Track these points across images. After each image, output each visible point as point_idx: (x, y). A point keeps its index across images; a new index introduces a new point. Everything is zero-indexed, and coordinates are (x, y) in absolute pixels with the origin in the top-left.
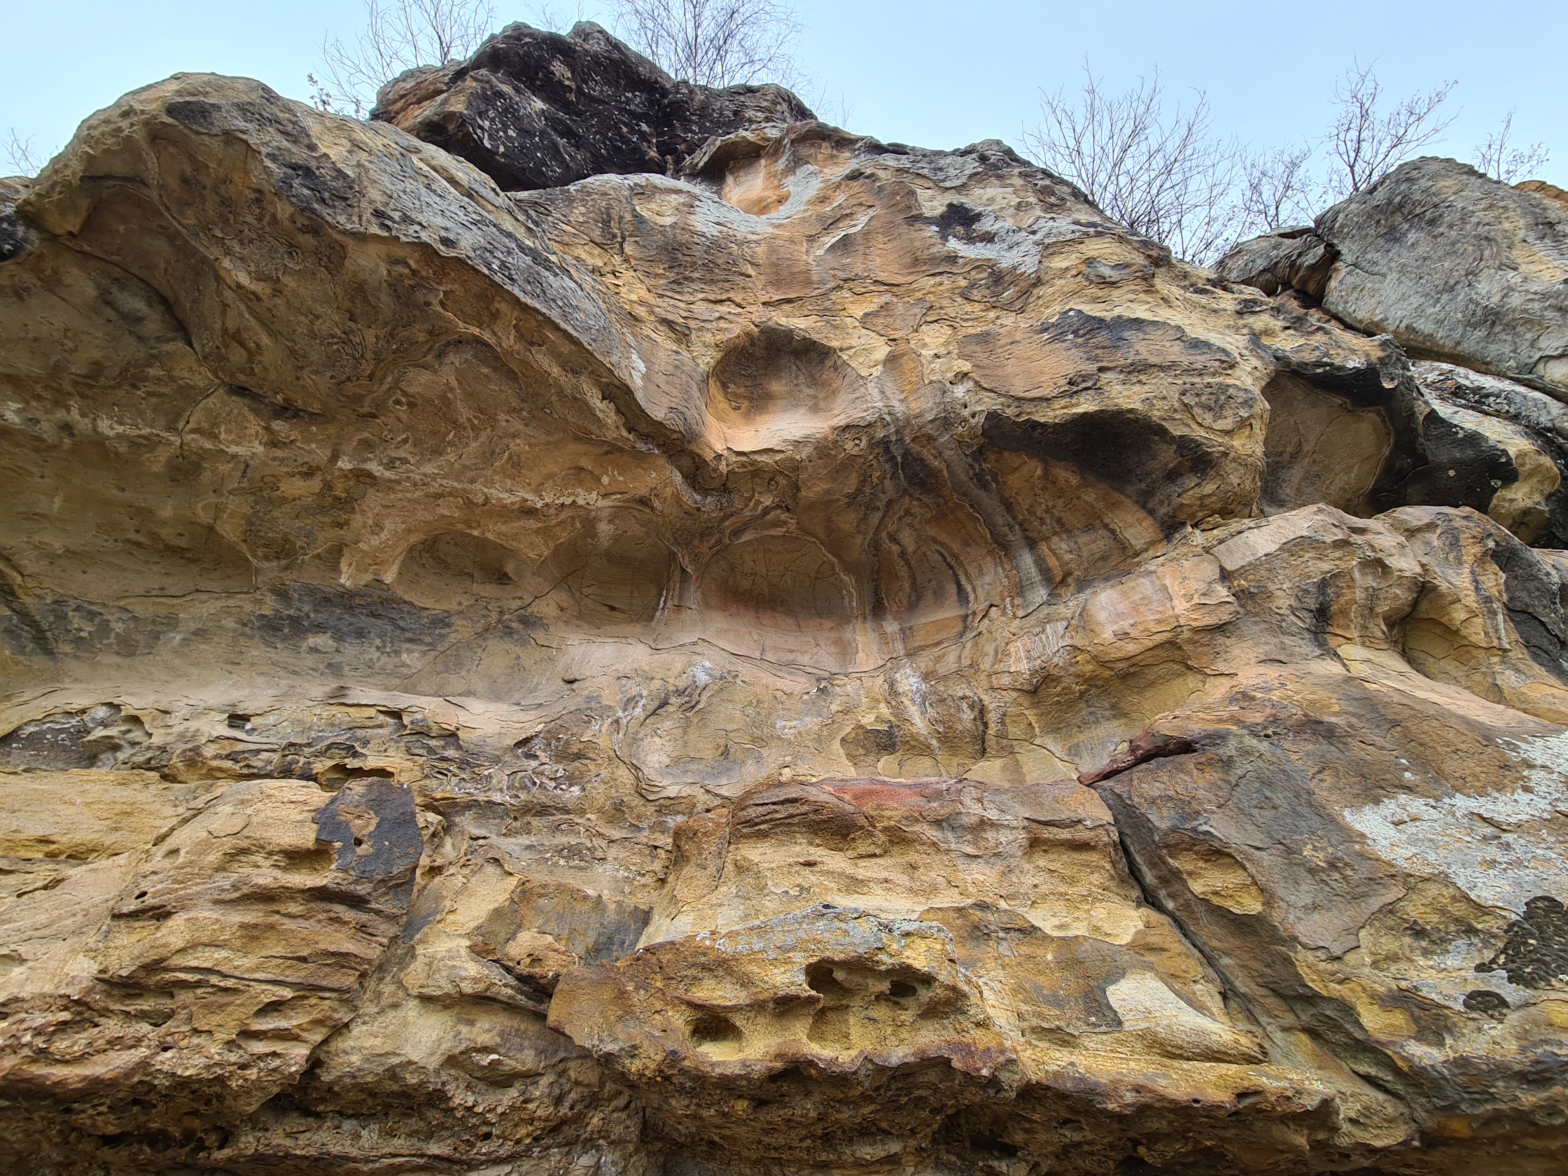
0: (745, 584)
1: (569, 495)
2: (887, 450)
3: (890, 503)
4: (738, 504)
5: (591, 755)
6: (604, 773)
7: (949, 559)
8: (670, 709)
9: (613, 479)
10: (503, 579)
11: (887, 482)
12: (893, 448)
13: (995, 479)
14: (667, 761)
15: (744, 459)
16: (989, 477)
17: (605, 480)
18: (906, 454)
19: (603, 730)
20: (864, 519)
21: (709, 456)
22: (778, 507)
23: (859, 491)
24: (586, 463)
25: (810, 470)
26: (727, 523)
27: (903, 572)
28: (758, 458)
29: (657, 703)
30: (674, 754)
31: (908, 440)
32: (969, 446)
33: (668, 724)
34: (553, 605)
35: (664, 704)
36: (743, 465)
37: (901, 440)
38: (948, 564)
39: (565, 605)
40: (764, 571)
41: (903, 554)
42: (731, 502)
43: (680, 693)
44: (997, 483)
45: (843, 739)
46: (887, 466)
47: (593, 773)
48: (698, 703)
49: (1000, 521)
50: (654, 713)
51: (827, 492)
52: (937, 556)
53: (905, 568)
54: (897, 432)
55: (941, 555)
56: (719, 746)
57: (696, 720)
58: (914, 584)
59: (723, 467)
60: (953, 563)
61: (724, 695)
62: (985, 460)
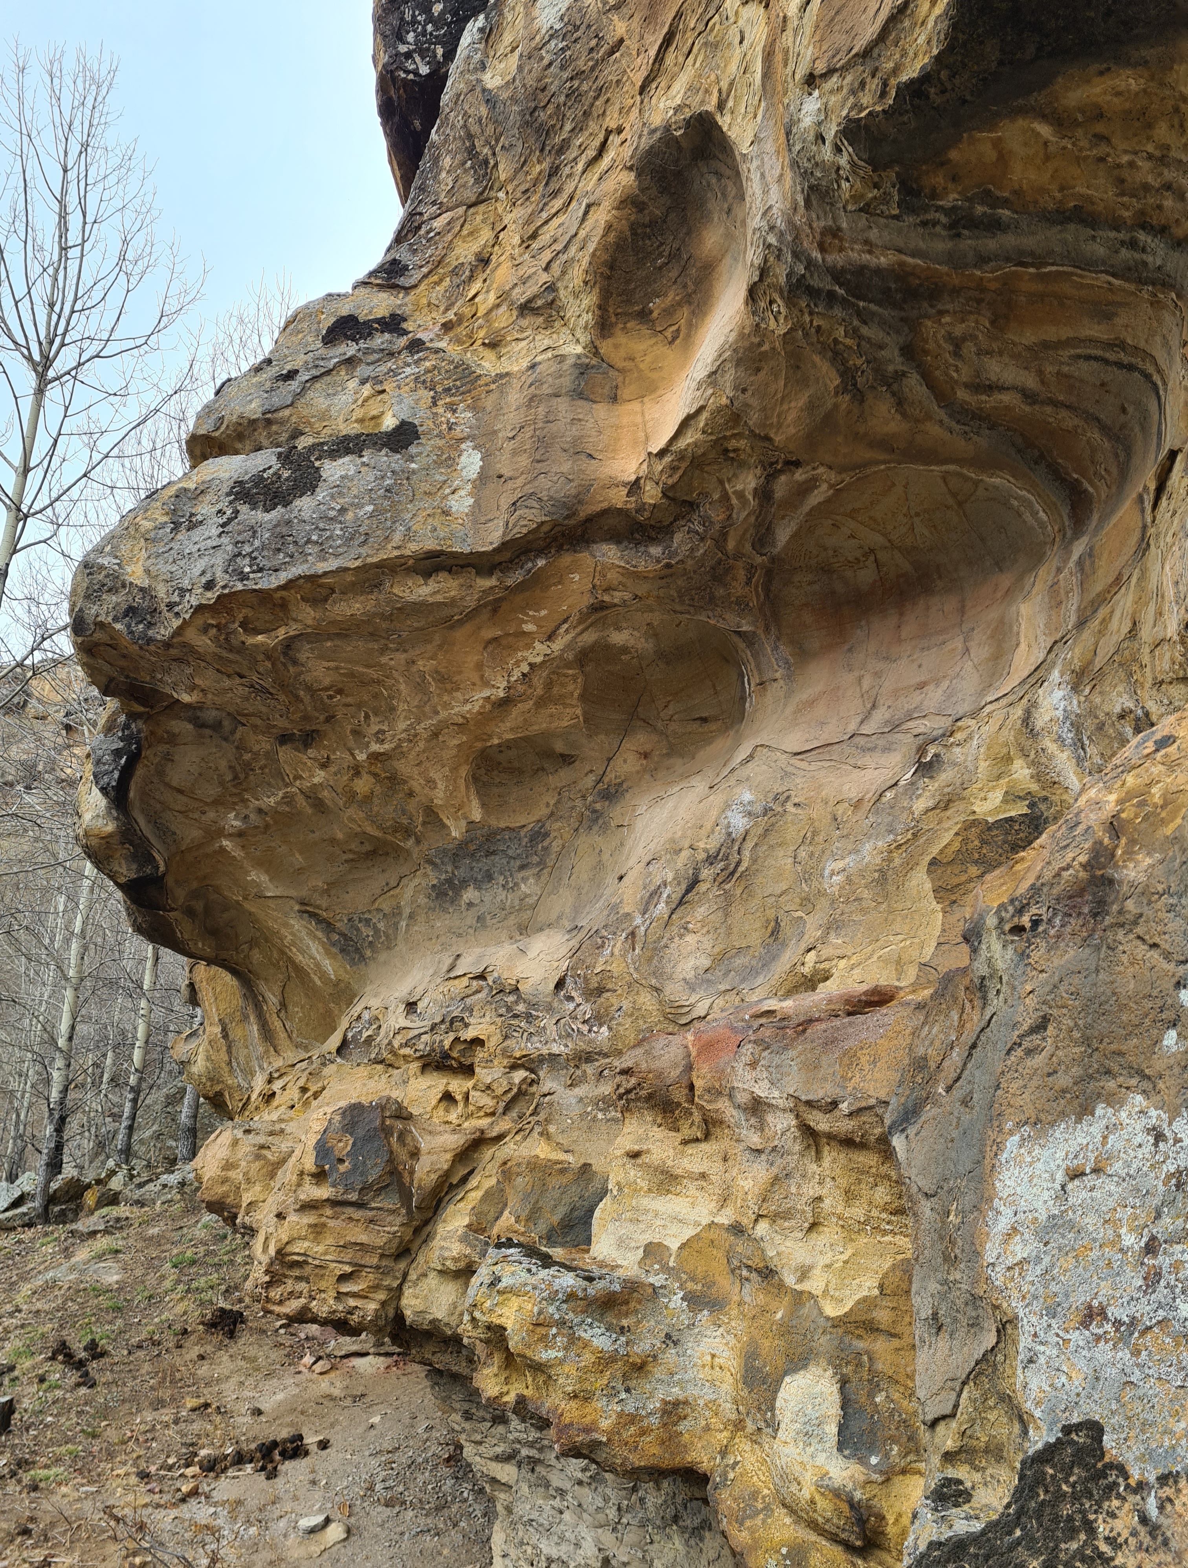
0: (866, 576)
1: (517, 664)
2: (813, 293)
3: (908, 352)
4: (717, 516)
5: (610, 986)
6: (626, 1005)
7: (1110, 356)
8: (703, 887)
9: (535, 620)
10: (567, 760)
11: (865, 331)
12: (815, 282)
13: (995, 202)
14: (706, 962)
15: (668, 459)
16: (980, 209)
17: (529, 627)
18: (837, 275)
19: (616, 952)
20: (900, 403)
21: (619, 498)
22: (771, 477)
23: (848, 375)
24: (489, 633)
25: (754, 402)
26: (731, 545)
27: (1069, 421)
28: (682, 444)
29: (684, 887)
30: (717, 950)
31: (816, 255)
32: (885, 199)
33: (701, 911)
34: (631, 758)
35: (694, 882)
36: (674, 469)
37: (810, 264)
38: (1120, 365)
39: (648, 747)
40: (880, 539)
41: (1029, 396)
42: (706, 521)
43: (711, 860)
44: (1005, 203)
45: (934, 862)
46: (838, 312)
47: (615, 1007)
48: (738, 864)
49: (1100, 251)
50: (681, 903)
51: (811, 406)
52: (1084, 365)
53: (1064, 413)
54: (796, 255)
55: (1088, 358)
56: (768, 921)
57: (738, 892)
58: (1105, 429)
59: (651, 494)
60: (1126, 359)
61: (772, 839)
62: (934, 195)
